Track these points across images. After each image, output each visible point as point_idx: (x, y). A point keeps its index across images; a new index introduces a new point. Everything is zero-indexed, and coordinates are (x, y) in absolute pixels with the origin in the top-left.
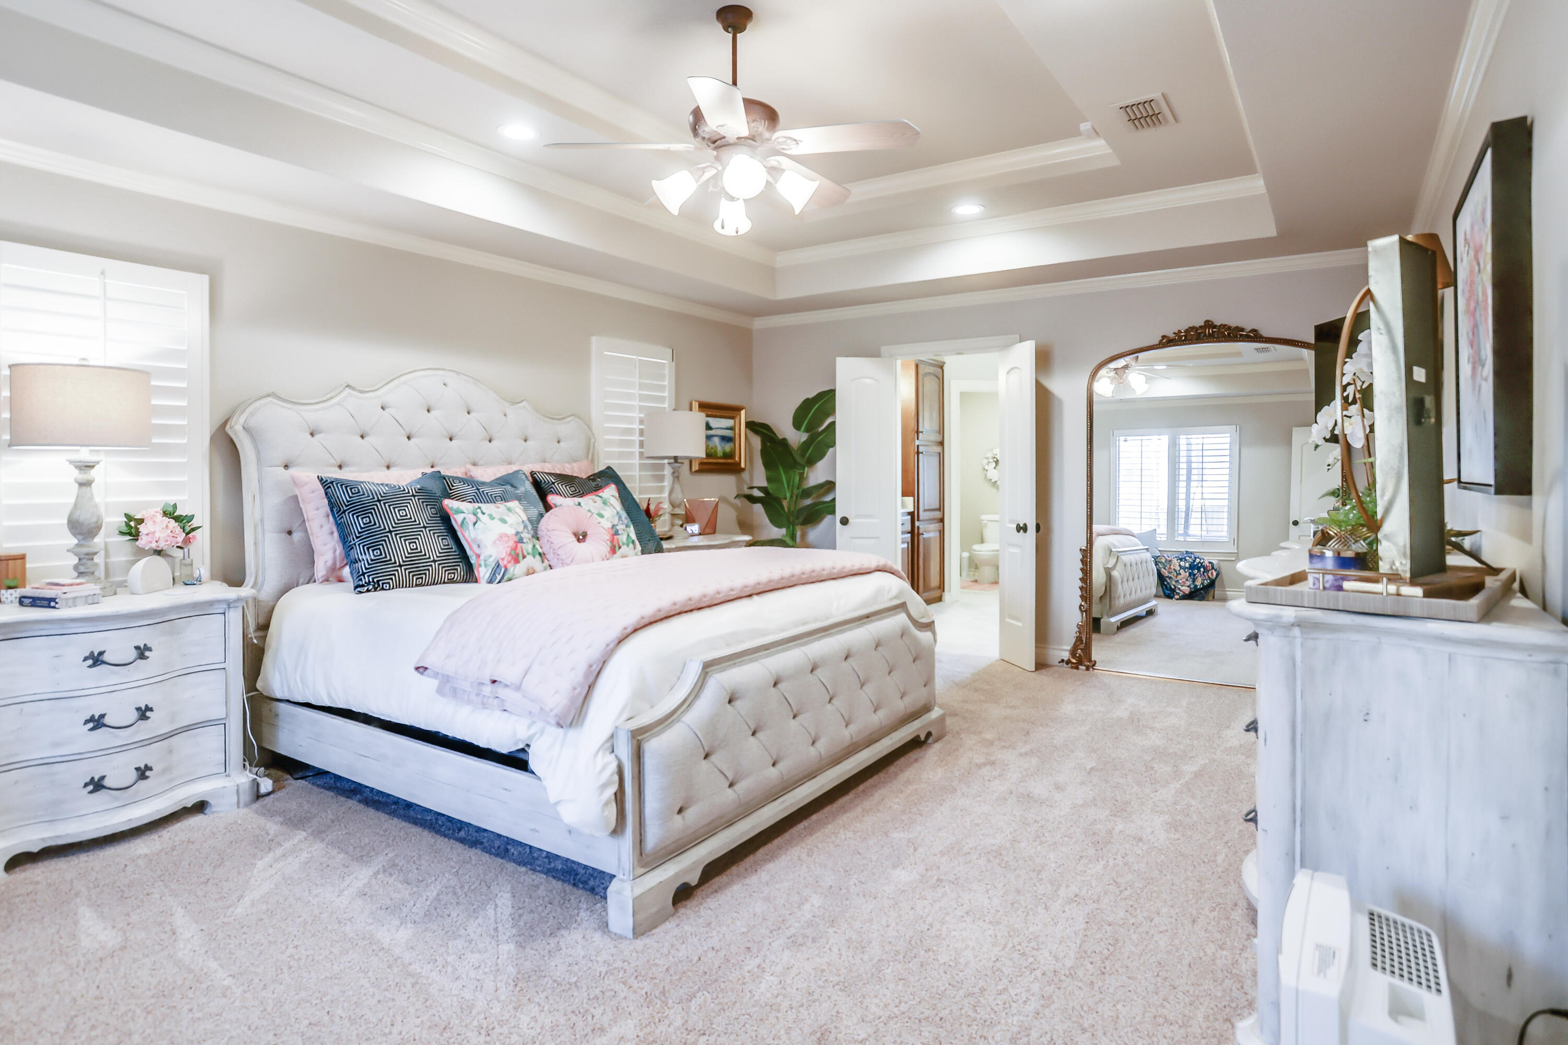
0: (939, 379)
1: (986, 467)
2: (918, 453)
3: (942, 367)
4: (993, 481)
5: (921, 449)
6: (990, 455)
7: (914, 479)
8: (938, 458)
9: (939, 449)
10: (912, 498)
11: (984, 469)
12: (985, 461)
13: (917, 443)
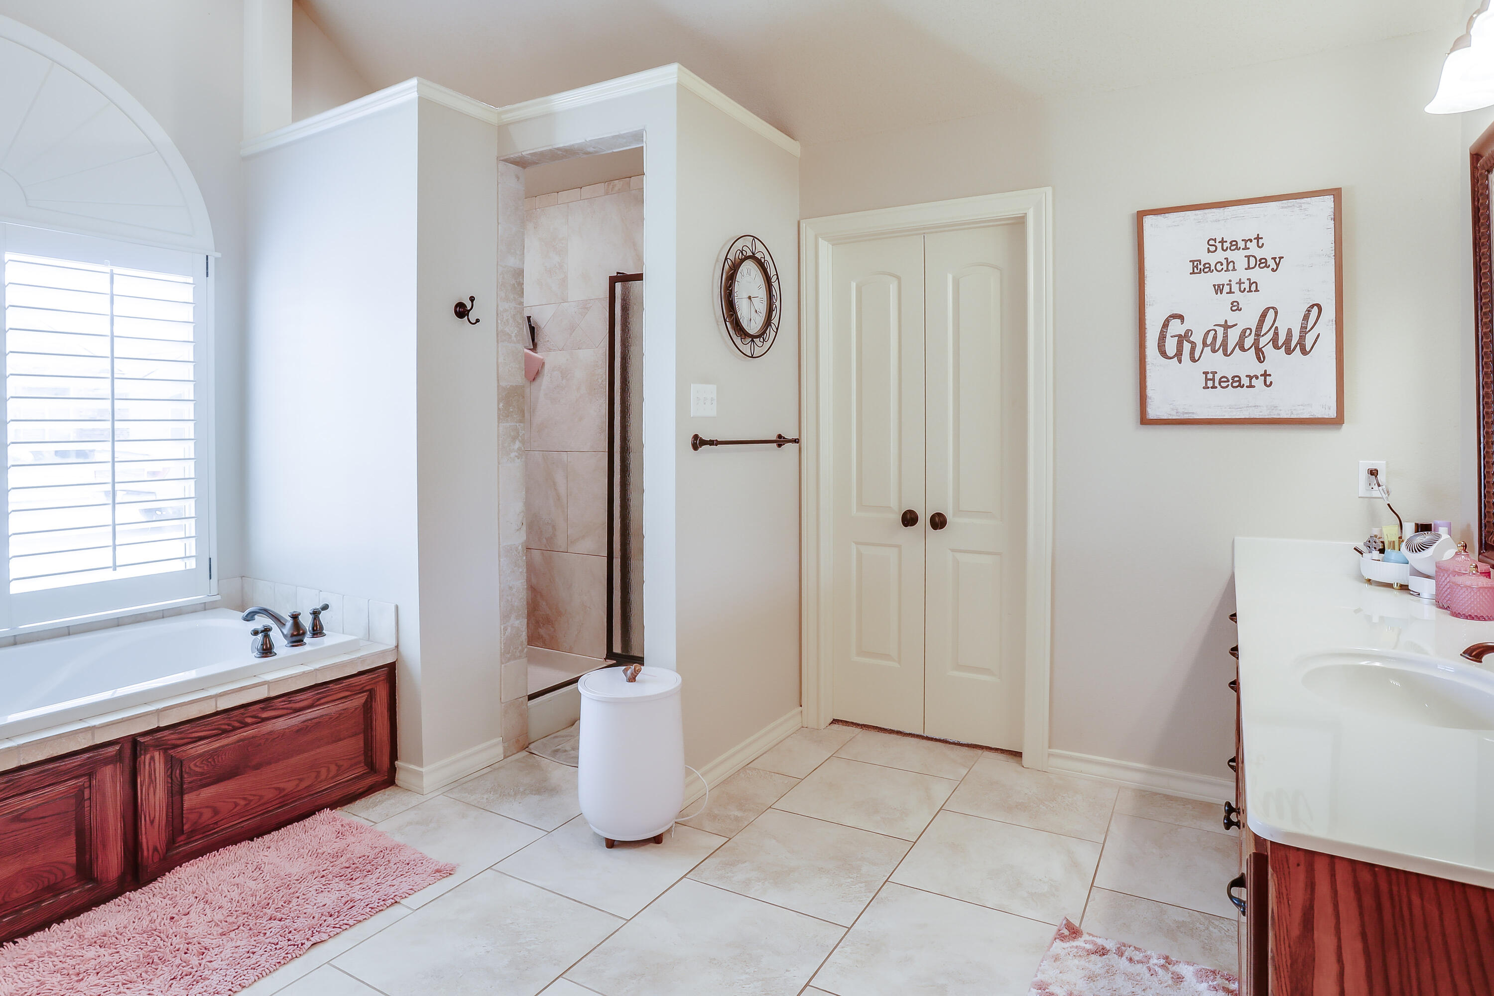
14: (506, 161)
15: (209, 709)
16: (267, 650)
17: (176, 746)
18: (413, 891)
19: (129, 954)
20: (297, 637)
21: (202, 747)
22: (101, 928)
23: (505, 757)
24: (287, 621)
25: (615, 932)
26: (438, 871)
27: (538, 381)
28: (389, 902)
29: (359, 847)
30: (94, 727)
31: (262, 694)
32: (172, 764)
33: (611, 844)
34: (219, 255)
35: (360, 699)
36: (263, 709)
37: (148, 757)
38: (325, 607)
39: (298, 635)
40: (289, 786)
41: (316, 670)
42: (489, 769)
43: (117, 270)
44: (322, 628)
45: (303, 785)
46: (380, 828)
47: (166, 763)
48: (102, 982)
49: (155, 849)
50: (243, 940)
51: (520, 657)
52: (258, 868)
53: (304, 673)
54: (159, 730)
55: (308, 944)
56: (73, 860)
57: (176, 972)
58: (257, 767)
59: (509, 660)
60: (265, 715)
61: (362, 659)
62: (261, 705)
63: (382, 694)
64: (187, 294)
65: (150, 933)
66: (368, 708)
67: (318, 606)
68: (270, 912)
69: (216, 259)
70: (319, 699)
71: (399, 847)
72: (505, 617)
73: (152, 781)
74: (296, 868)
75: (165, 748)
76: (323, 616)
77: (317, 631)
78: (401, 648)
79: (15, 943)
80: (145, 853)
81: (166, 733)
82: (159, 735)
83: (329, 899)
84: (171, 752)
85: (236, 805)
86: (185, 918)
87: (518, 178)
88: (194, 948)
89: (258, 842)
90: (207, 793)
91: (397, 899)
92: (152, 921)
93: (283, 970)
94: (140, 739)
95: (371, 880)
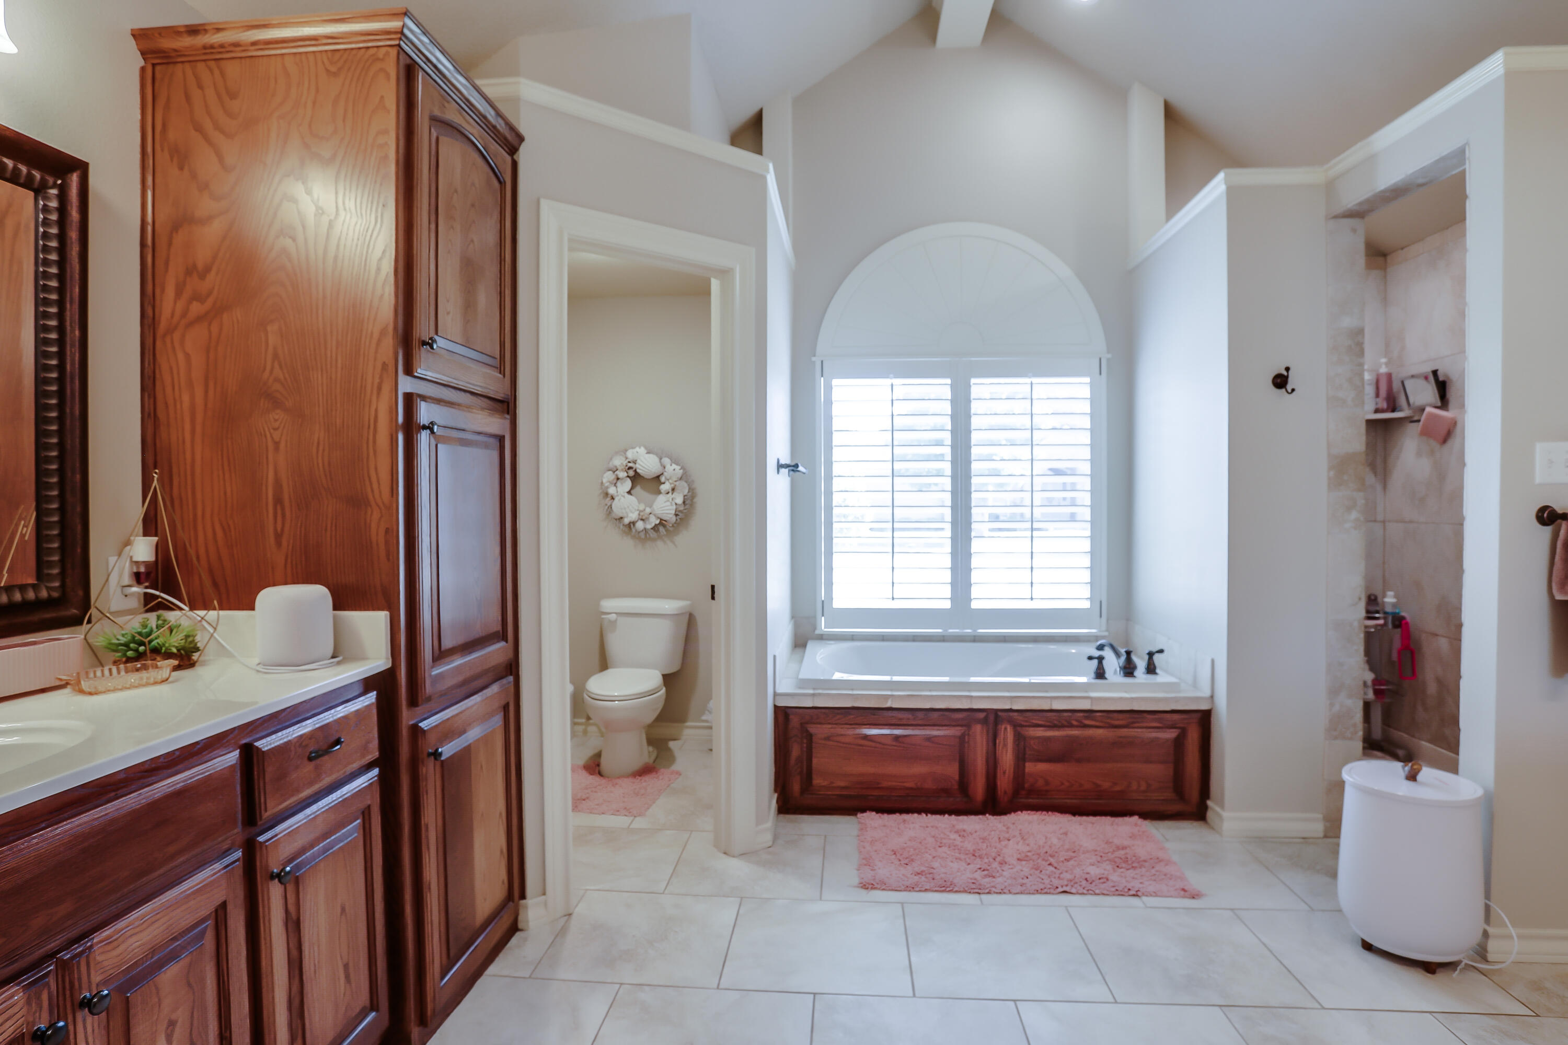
0: (501, 183)
1: (612, 490)
2: (411, 428)
3: (513, 150)
4: (626, 521)
5: (425, 412)
6: (618, 462)
7: (391, 532)
8: (495, 455)
9: (495, 424)
10: (381, 618)
11: (607, 494)
12: (609, 476)
13: (406, 385)
14: (1336, 217)
15: (1046, 706)
16: (1100, 674)
17: (1022, 726)
18: (1155, 894)
19: (969, 846)
20: (1129, 669)
21: (1040, 733)
22: (965, 827)
23: (1326, 836)
24: (1122, 655)
25: (1301, 1008)
26: (1184, 890)
27: (1450, 443)
28: (1132, 892)
29: (1141, 849)
30: (971, 697)
31: (1086, 705)
32: (1019, 738)
33: (1368, 946)
34: (1109, 356)
35: (1171, 734)
36: (1087, 718)
37: (1003, 727)
38: (1161, 651)
39: (1129, 668)
40: (1106, 785)
41: (1132, 698)
42: (1302, 840)
43: (1035, 380)
44: (1155, 668)
45: (1117, 788)
46: (1167, 845)
47: (1015, 736)
48: (948, 852)
49: (1005, 792)
50: (1026, 868)
51: (1351, 739)
52: (1066, 834)
53: (1121, 699)
54: (1011, 710)
55: (1060, 889)
56: (957, 777)
57: (984, 867)
58: (1079, 761)
59: (1336, 738)
60: (1087, 722)
61: (1176, 700)
62: (1086, 714)
63: (1193, 736)
64: (1086, 392)
65: (984, 839)
66: (1179, 743)
67: (1154, 650)
68: (1052, 860)
69: (1108, 360)
70: (1134, 723)
71: (1168, 862)
72: (1334, 691)
73: (1005, 745)
74: (1088, 844)
75: (1016, 726)
76: (1157, 658)
77: (1151, 669)
78: (1216, 698)
79: (927, 815)
80: (999, 792)
81: (1016, 714)
82: (1011, 714)
83: (1094, 871)
84: (1019, 729)
85: (1062, 784)
86: (1006, 842)
87: (1354, 231)
88: (999, 859)
89: (1078, 818)
90: (1042, 767)
91: (1139, 893)
92: (989, 835)
93: (1038, 897)
94: (1000, 714)
95: (1131, 873)
